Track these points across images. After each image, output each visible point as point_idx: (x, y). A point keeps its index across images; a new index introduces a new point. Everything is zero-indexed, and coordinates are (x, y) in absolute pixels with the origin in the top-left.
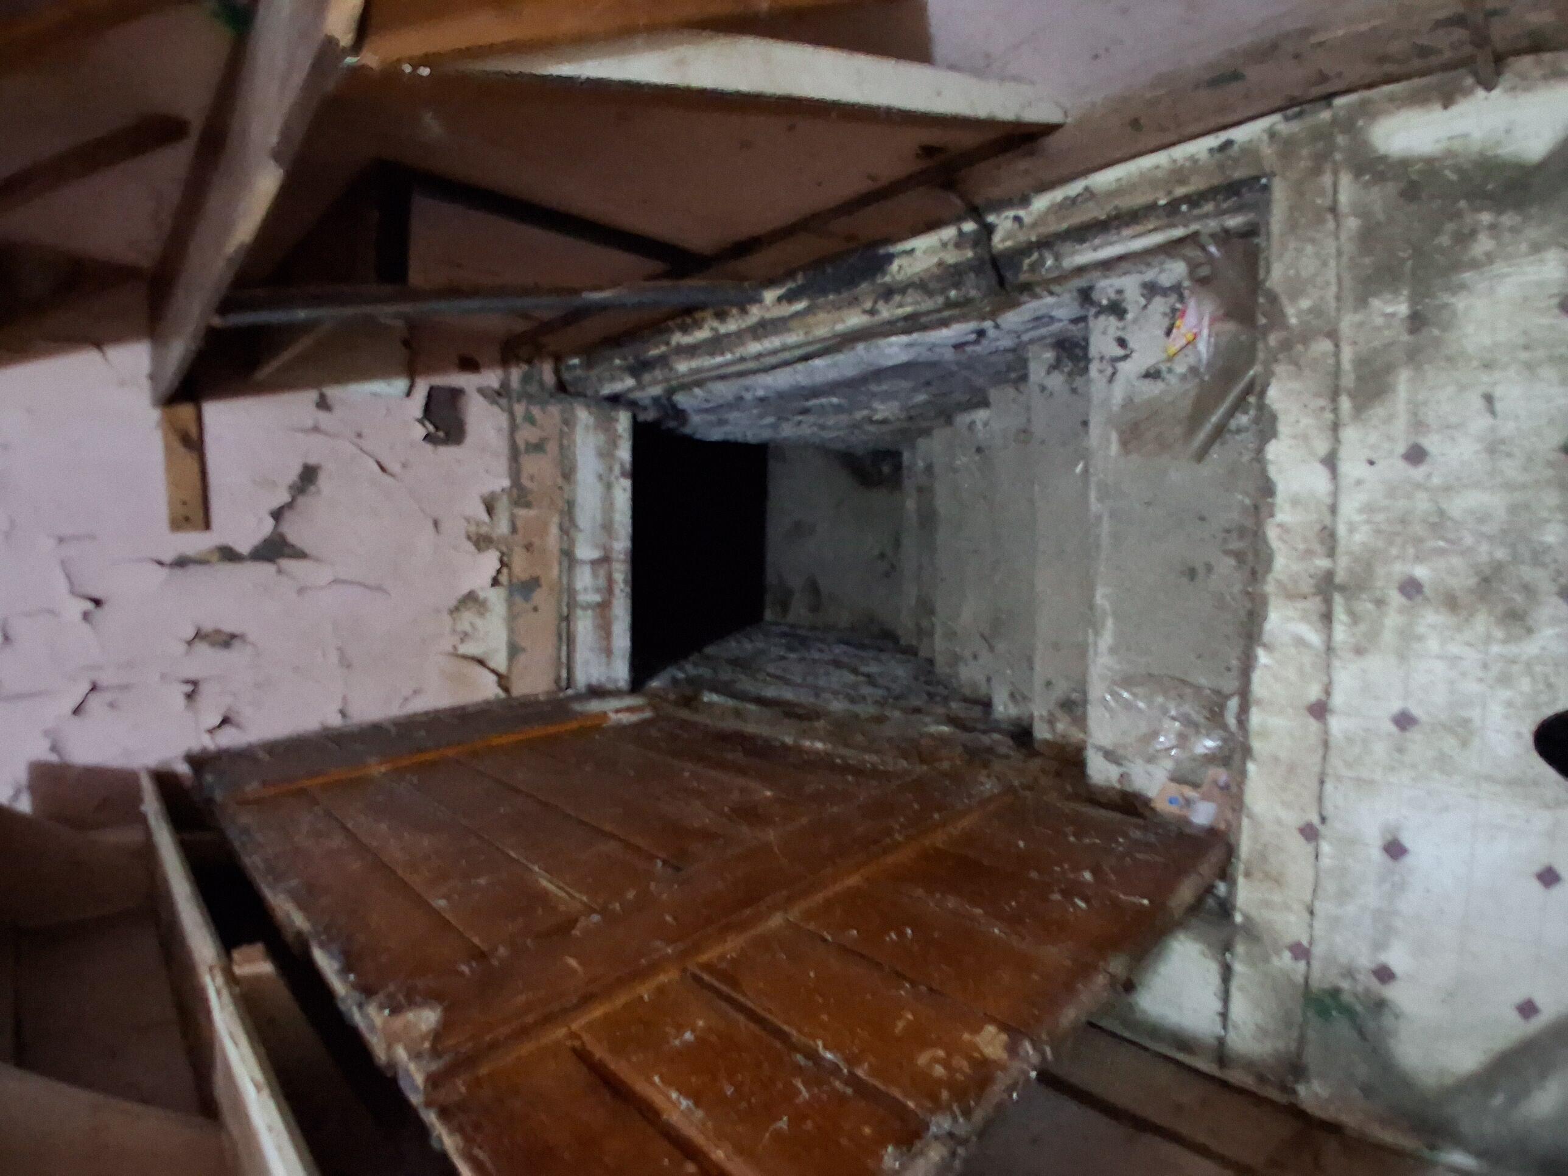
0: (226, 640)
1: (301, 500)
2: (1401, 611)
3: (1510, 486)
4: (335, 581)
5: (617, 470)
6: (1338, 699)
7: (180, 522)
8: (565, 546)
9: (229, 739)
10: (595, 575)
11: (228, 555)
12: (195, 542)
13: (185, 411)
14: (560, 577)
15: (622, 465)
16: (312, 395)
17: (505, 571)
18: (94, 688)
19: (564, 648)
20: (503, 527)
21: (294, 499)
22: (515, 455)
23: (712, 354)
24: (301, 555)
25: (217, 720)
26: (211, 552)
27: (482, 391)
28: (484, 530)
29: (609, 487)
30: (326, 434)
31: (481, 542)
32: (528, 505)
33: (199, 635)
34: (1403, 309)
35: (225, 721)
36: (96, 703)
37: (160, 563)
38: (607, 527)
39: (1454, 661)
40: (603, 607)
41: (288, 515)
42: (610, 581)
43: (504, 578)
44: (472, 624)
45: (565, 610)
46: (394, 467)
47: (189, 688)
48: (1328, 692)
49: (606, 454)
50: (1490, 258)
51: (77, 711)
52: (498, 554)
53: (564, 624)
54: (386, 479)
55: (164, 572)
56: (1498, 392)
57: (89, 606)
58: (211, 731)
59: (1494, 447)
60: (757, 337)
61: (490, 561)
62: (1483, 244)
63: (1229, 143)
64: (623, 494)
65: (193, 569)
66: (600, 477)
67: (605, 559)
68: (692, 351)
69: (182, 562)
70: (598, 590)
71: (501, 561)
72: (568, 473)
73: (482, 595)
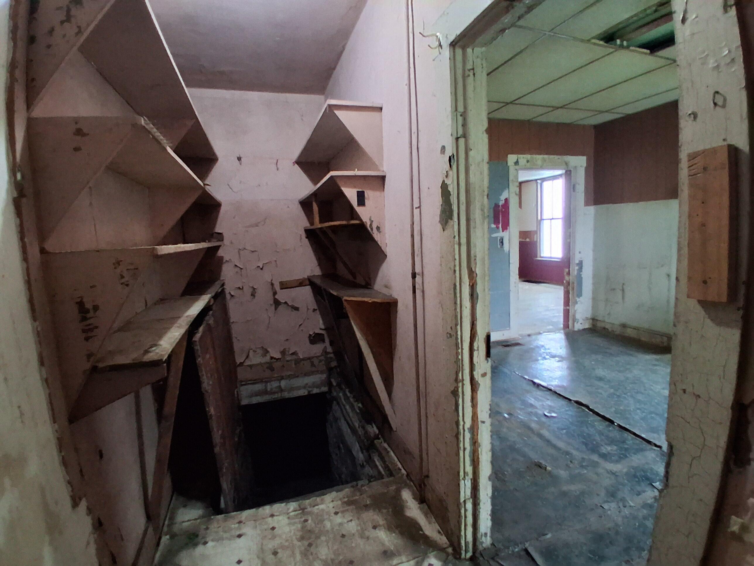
0: (253, 295)
1: (290, 308)
2: (300, 521)
3: (333, 529)
4: (270, 317)
5: (310, 389)
6: (275, 518)
7: (281, 283)
8: (284, 377)
9: (228, 296)
10: (276, 387)
11: (275, 293)
12: (277, 287)
13: (308, 282)
14: (274, 377)
15: (312, 391)
16: (316, 308)
17: (275, 360)
18: (241, 269)
19: (252, 382)
20: (288, 358)
21: (290, 306)
22: (309, 358)
23: (345, 399)
24: (276, 309)
25: (232, 294)
26: (275, 289)
27: (325, 347)
28: (287, 353)
29: (304, 387)
30: (307, 312)
31: (283, 353)
32: (295, 364)
33: (254, 289)
34: (368, 502)
35: (232, 296)
36: (237, 269)
37: (272, 280)
38: (292, 389)
39: (290, 532)
40: (265, 392)
41: (286, 305)
42: (274, 393)
43: (273, 360)
44: (258, 353)
45: (264, 380)
46: (301, 328)
47: (241, 288)
48: (277, 516)
49: (314, 385)
50: (382, 513)
51: (236, 266)
52: (280, 357)
53: (260, 381)
54: (298, 326)
55: (270, 281)
56: (353, 522)
57: (261, 267)
58: (230, 293)
59: (341, 524)
60: (350, 407)
61: (278, 356)
62: (384, 511)
63: (400, 470)
64: (303, 392)
65: (271, 286)
66: (307, 384)
67: (282, 390)
68: (345, 395)
69: (272, 284)
70: (271, 389)
71: (278, 359)
72: (306, 375)
73: (268, 355)
